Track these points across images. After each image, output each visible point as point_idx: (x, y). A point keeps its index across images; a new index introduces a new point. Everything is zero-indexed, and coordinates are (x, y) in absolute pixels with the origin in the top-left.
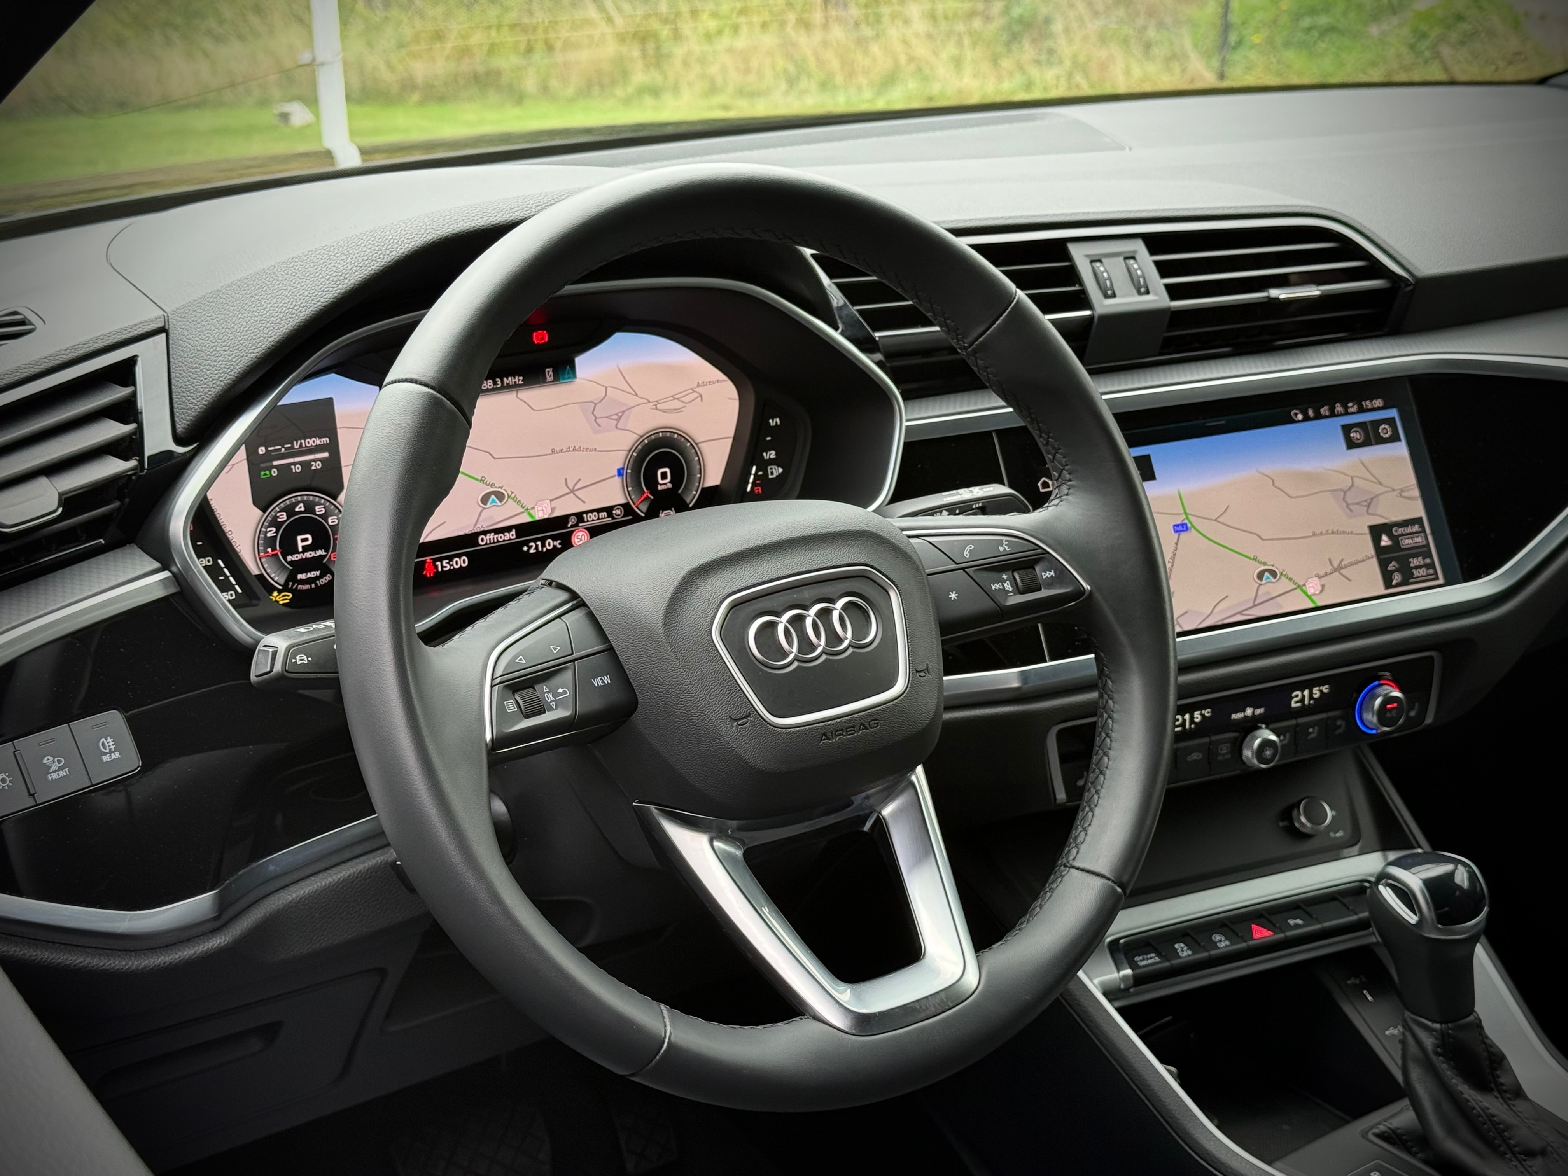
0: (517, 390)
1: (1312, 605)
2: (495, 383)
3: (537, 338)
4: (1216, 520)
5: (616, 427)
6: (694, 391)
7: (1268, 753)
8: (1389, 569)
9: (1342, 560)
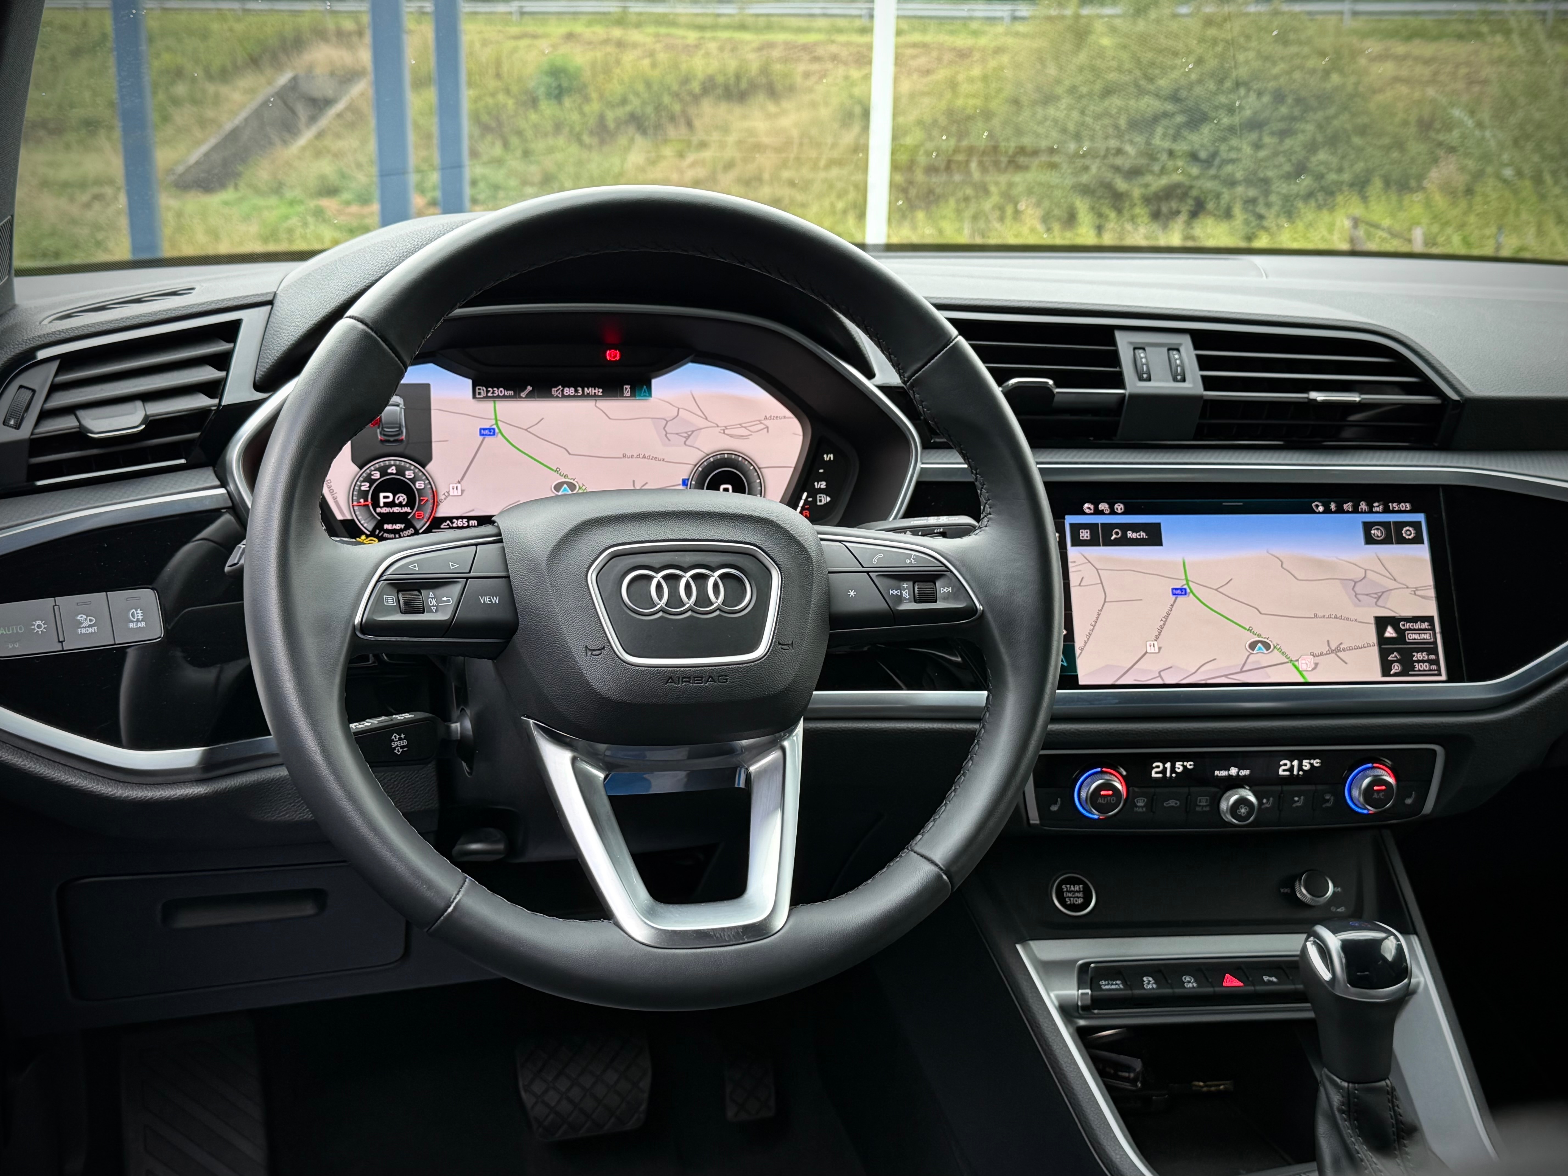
0: (596, 400)
1: (1302, 680)
2: (576, 391)
3: (610, 355)
4: (1216, 590)
5: (685, 443)
6: (761, 423)
7: (1243, 811)
8: (1389, 658)
9: (1341, 644)
